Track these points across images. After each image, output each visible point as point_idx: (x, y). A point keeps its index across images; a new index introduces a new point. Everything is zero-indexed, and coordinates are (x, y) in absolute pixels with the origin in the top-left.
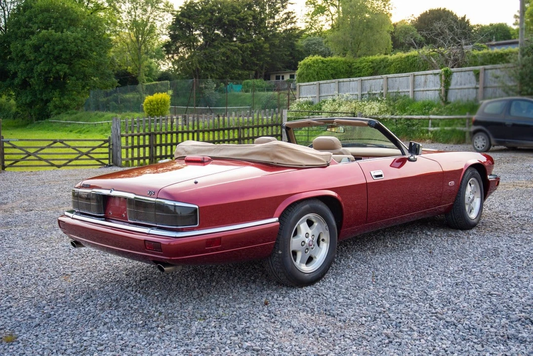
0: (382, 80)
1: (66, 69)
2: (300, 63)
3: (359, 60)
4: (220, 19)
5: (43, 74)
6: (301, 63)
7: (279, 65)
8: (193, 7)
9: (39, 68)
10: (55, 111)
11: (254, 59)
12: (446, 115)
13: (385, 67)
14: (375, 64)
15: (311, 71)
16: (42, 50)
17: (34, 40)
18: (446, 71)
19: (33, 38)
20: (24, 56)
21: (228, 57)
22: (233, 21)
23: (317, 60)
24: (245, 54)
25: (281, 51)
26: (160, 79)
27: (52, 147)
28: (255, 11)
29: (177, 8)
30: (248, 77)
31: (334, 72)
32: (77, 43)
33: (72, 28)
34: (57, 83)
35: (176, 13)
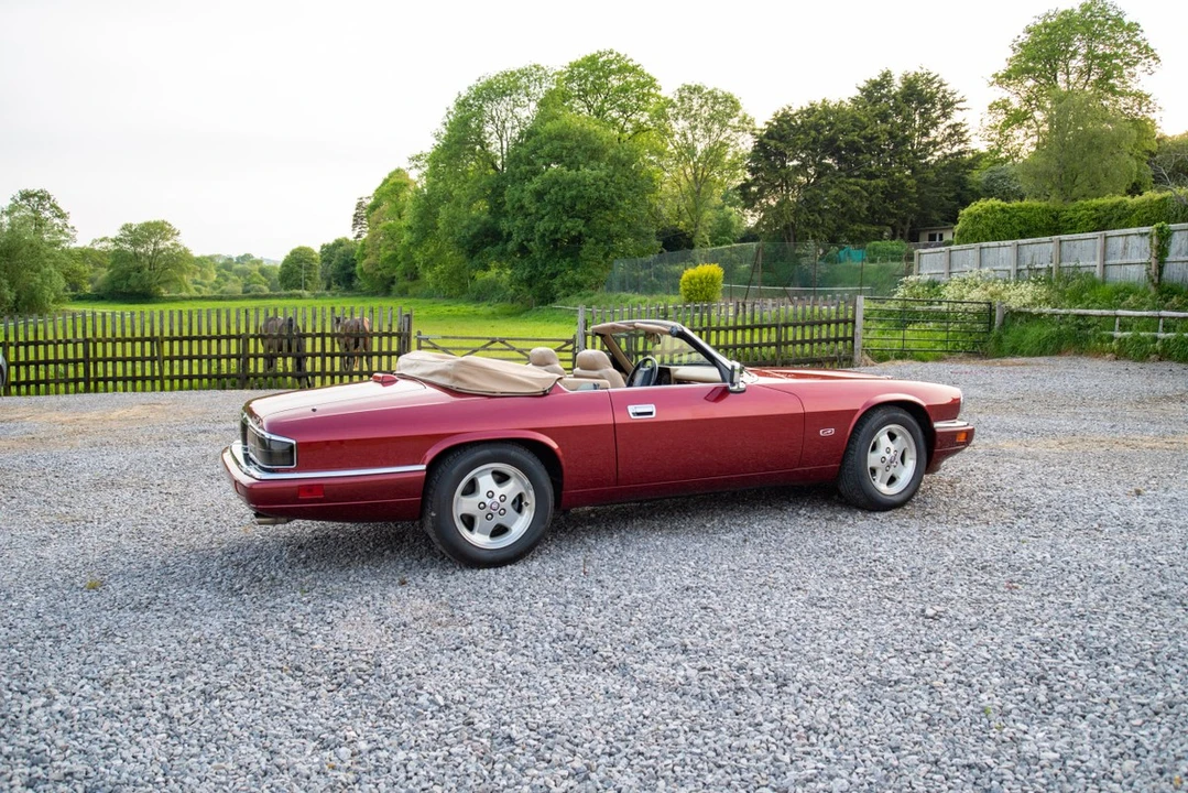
0: (1051, 245)
1: (581, 227)
2: (961, 212)
3: (1072, 206)
4: (832, 141)
5: (547, 234)
6: (964, 212)
7: (936, 216)
8: (788, 122)
9: (541, 226)
10: (563, 292)
11: (890, 206)
12: (1149, 310)
13: (1120, 218)
14: (1102, 213)
15: (980, 227)
16: (547, 198)
17: (536, 183)
18: (1161, 230)
19: (535, 180)
20: (522, 207)
21: (843, 204)
22: (854, 142)
23: (993, 207)
24: (874, 198)
25: (937, 192)
26: (743, 240)
27: (489, 350)
28: (894, 123)
29: (761, 124)
30: (879, 237)
31: (1023, 228)
32: (598, 186)
33: (593, 163)
34: (567, 248)
35: (758, 132)
